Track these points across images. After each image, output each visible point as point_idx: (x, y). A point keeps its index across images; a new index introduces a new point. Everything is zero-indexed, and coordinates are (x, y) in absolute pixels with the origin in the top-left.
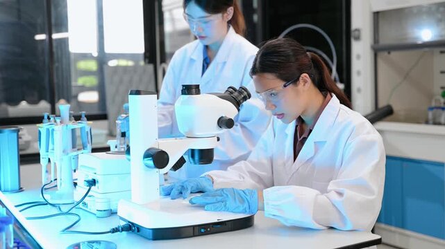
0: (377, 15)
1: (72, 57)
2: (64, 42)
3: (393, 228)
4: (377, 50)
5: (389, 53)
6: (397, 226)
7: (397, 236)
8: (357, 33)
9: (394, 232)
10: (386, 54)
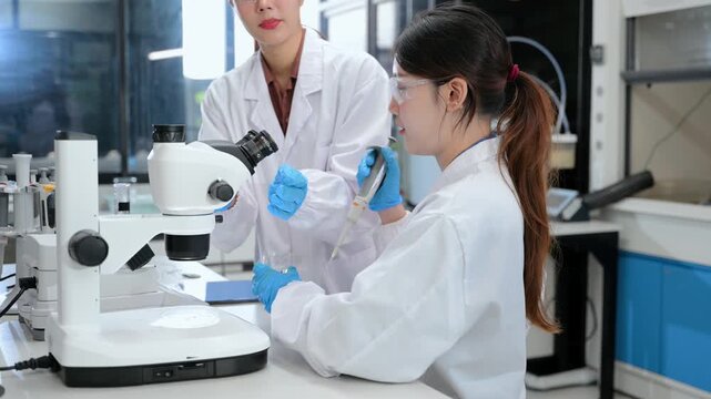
0: (631, 21)
1: (188, 87)
2: (176, 63)
3: (645, 373)
4: (631, 82)
5: (649, 86)
6: (651, 369)
7: (651, 387)
8: (598, 51)
9: (647, 379)
10: (643, 86)
